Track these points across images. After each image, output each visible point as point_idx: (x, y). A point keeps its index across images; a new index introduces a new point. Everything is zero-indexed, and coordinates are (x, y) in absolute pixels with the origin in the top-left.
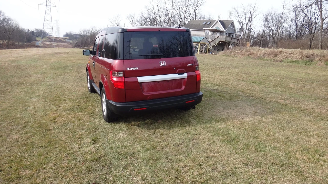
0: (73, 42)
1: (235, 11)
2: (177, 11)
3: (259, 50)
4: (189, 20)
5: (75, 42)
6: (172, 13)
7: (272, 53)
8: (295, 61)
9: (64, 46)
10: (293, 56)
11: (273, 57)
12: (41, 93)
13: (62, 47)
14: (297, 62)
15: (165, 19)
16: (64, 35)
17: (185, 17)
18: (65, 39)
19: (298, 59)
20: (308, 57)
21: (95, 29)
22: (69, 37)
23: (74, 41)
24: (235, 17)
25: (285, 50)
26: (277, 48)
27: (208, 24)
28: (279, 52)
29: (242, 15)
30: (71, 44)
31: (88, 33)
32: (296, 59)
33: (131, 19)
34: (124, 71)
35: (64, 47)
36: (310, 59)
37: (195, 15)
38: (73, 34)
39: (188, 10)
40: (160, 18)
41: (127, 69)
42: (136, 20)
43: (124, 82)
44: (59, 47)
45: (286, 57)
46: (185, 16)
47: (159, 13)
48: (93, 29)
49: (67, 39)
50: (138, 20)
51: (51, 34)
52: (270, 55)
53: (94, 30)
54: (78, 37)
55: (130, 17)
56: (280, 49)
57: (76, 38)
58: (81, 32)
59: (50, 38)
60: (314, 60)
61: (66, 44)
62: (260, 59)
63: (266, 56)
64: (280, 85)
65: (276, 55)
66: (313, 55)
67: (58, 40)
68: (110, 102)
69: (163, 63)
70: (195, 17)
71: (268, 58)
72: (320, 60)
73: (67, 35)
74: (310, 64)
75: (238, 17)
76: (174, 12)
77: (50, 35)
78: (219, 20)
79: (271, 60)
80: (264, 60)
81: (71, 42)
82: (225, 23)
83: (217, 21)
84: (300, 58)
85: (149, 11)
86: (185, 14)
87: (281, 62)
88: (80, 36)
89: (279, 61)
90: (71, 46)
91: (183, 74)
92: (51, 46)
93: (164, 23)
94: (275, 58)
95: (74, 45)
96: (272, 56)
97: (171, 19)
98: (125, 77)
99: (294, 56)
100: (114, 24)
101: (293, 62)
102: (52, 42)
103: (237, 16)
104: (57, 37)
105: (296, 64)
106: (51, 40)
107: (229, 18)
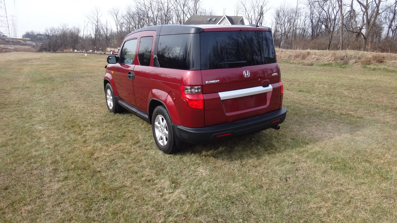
0: (36, 44)
1: (242, 5)
2: (174, 5)
3: (282, 52)
4: (189, 16)
5: (40, 44)
6: (168, 7)
7: (299, 55)
8: (327, 64)
9: (24, 49)
10: (324, 58)
11: (300, 60)
12: (43, 116)
13: (22, 51)
14: (330, 65)
15: (157, 15)
16: (23, 35)
17: (184, 13)
18: (25, 41)
19: (331, 62)
20: (342, 60)
21: (66, 27)
22: (31, 38)
23: (38, 43)
24: (242, 13)
25: (314, 51)
26: (303, 49)
27: (213, 20)
28: (307, 54)
29: (250, 10)
30: (34, 46)
31: (57, 33)
32: (328, 61)
33: (114, 14)
34: (202, 86)
35: (25, 51)
36: (344, 62)
37: (195, 10)
38: (36, 34)
39: (186, 3)
40: (153, 13)
41: (206, 82)
42: (121, 16)
43: (202, 100)
44: (17, 51)
45: (316, 59)
46: (183, 11)
47: (151, 6)
48: (64, 27)
49: (28, 40)
50: (124, 16)
51: (5, 35)
52: (297, 57)
53: (65, 29)
54: (42, 38)
55: (113, 12)
56: (309, 50)
57: (40, 39)
58: (47, 31)
59: (4, 40)
60: (349, 63)
61: (27, 47)
62: (285, 62)
63: (293, 59)
64: (333, 94)
65: (304, 57)
66: (347, 57)
67: (16, 42)
68: (178, 127)
69: (247, 74)
70: (195, 12)
71: (294, 61)
72: (356, 62)
73: (27, 35)
74: (346, 67)
75: (246, 13)
76: (170, 5)
77: (3, 36)
78: (226, 16)
79: (299, 64)
80: (290, 63)
81: (34, 44)
82: (233, 19)
83: (225, 17)
84: (333, 61)
85: (139, 5)
86: (184, 8)
87: (312, 65)
88: (46, 37)
89: (309, 65)
90: (34, 49)
91: (268, 86)
92: (7, 51)
93: (157, 20)
94: (303, 61)
95: (38, 48)
96: (300, 58)
97: (167, 14)
98: (203, 94)
99: (326, 58)
100: (92, 20)
101: (325, 65)
102: (7, 44)
103: (244, 11)
104: (14, 38)
105: (330, 67)
106: (6, 42)
107: (236, 13)
